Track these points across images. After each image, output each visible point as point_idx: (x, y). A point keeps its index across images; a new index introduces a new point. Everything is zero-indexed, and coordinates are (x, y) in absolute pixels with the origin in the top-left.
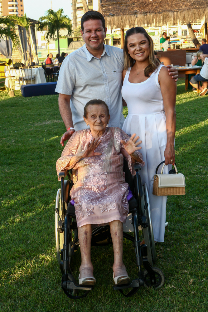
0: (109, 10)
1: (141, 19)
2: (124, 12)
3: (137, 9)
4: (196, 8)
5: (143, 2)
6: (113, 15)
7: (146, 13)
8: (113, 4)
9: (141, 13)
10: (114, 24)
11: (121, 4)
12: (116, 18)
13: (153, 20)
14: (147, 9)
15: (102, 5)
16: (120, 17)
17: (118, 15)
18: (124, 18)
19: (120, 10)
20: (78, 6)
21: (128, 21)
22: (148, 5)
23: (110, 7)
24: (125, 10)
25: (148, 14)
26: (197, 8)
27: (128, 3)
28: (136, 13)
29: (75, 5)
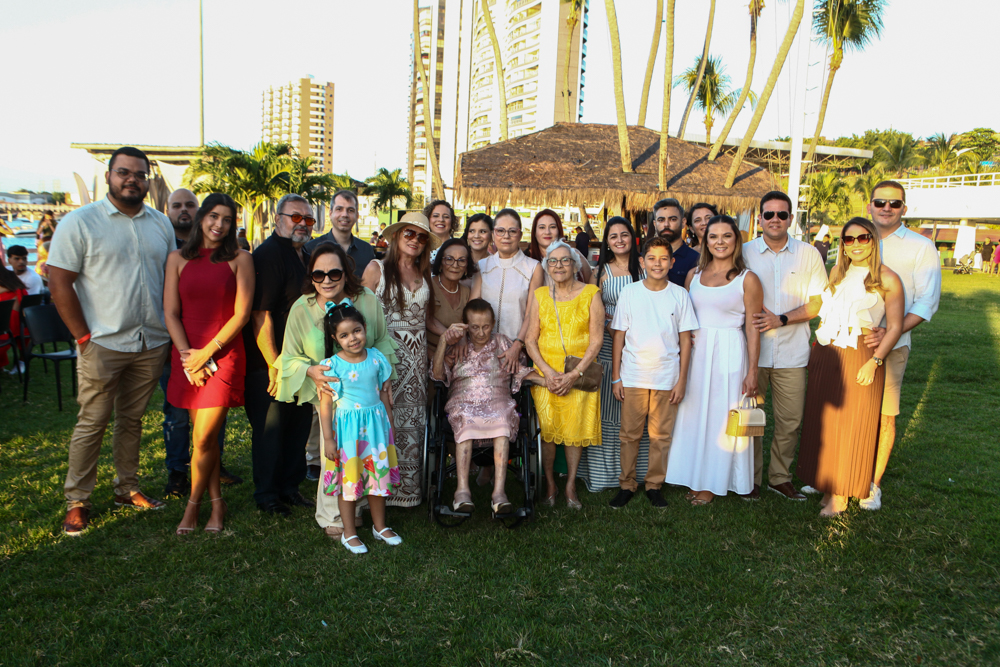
0: (473, 178)
1: (518, 195)
2: (494, 184)
3: (512, 181)
4: (593, 187)
5: (520, 172)
6: (478, 186)
7: (524, 187)
8: (479, 170)
9: (517, 187)
10: (479, 198)
11: (490, 171)
12: (481, 190)
13: (533, 198)
14: (525, 182)
15: (463, 170)
16: (487, 190)
17: (485, 186)
18: (494, 191)
19: (488, 179)
20: (416, 163)
21: (498, 197)
22: (528, 176)
23: (475, 174)
24: (495, 181)
25: (527, 189)
26: (596, 187)
27: (500, 171)
28: (510, 186)
29: (412, 162)
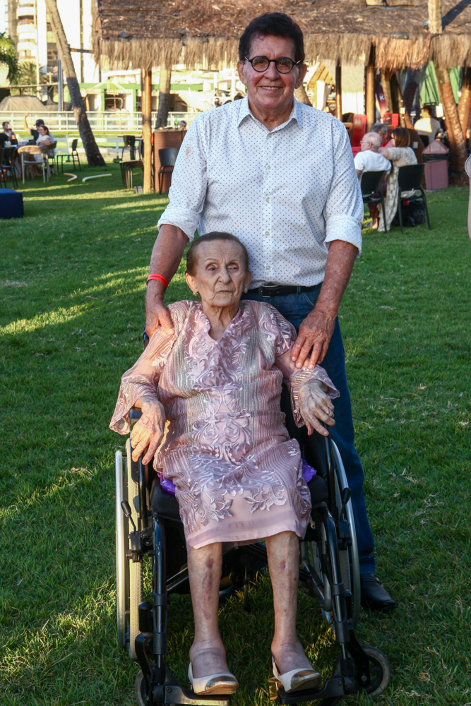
0: (120, 25)
1: (195, 49)
2: (155, 33)
3: (185, 26)
4: (319, 31)
5: (197, 11)
6: (129, 38)
7: (205, 37)
8: (129, 11)
9: (194, 36)
10: (130, 58)
11: (147, 11)
12: (135, 43)
13: (222, 53)
14: (207, 28)
15: (101, 12)
16: (144, 43)
17: (141, 37)
18: (155, 45)
19: (145, 25)
20: (21, 12)
21: (163, 54)
22: (210, 18)
23: (122, 18)
24: (156, 28)
25: (212, 40)
26: (324, 32)
27: (164, 10)
28: (182, 36)
29: (14, 10)
